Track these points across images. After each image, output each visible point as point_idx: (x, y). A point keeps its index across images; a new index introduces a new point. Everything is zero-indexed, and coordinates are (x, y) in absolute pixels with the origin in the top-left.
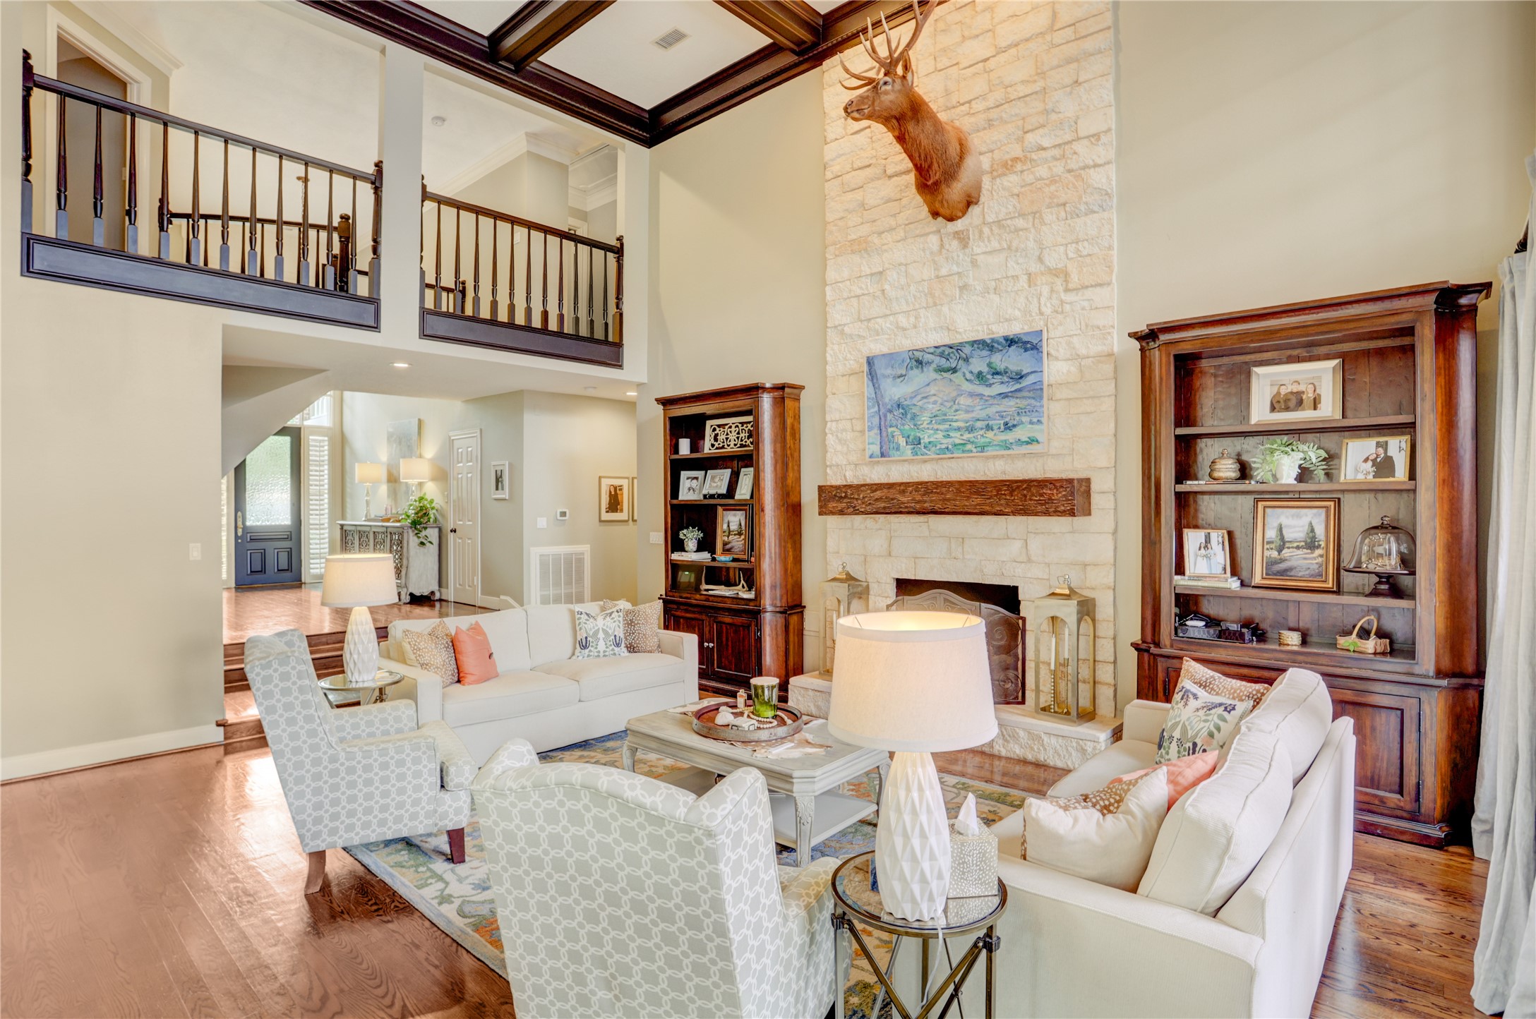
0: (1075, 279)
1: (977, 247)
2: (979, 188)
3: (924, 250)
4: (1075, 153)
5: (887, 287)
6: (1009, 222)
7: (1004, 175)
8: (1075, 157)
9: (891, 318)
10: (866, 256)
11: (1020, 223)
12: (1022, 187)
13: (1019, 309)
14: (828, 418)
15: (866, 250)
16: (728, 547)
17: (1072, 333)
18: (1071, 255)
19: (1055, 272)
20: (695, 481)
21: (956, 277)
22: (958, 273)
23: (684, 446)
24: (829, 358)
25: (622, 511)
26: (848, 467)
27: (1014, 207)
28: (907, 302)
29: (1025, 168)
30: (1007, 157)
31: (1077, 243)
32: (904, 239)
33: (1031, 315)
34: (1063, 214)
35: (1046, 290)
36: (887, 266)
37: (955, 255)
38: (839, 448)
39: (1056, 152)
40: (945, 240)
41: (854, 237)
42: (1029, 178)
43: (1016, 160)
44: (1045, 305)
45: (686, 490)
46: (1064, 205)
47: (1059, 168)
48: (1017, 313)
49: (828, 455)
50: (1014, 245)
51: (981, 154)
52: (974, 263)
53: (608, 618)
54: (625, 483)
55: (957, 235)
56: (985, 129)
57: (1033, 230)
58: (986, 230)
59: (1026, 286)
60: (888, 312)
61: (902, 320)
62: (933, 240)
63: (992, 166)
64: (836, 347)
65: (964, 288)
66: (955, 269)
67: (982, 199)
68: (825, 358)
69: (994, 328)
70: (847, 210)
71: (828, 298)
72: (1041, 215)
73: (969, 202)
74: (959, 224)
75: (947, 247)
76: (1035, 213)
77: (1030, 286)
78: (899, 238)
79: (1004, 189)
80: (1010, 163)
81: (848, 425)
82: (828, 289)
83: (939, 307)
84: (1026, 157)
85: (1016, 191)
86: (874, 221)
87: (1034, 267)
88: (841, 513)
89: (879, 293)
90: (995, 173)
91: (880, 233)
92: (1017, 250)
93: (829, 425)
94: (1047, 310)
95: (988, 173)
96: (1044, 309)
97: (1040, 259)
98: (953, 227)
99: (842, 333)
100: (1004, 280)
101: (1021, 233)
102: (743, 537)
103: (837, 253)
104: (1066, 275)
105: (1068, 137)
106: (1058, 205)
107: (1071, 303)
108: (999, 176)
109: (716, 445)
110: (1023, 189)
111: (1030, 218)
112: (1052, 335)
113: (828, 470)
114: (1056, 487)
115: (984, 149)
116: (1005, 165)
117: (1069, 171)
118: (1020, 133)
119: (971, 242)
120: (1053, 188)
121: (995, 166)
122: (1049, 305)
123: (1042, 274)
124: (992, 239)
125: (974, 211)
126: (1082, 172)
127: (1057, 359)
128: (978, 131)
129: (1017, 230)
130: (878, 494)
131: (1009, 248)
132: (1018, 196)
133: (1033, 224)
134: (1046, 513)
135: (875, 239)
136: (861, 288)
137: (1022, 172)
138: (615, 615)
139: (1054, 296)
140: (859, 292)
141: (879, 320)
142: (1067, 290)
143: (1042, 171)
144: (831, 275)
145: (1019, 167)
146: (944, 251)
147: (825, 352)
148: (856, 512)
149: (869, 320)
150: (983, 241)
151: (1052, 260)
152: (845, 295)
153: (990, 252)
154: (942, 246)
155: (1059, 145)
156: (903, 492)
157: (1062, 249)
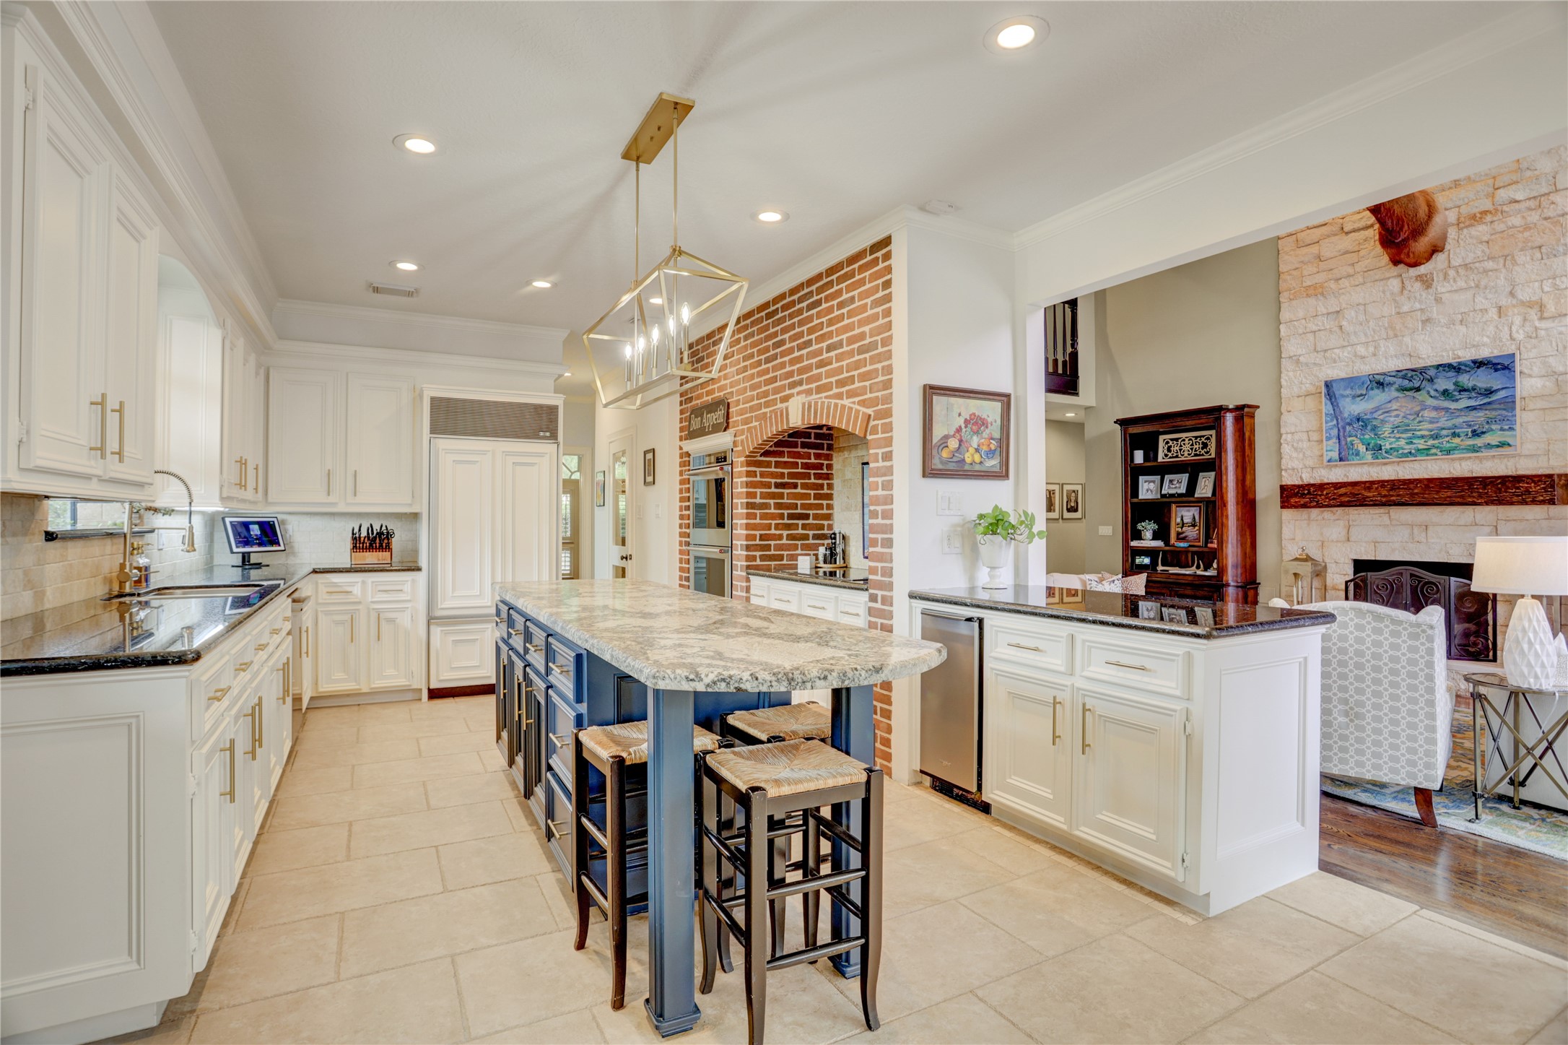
0: (1551, 309)
1: (1441, 287)
2: (1444, 238)
3: (1384, 292)
4: (1553, 203)
5: (1344, 323)
6: (1477, 265)
7: (1471, 225)
8: (1552, 206)
9: (1349, 348)
10: (1321, 298)
11: (1490, 265)
12: (1492, 235)
13: (1488, 337)
14: (1283, 431)
15: (1322, 294)
16: (1182, 536)
17: (1548, 354)
18: (1546, 289)
19: (1530, 305)
20: (1152, 484)
21: (1419, 313)
22: (1421, 309)
23: (1139, 457)
24: (1283, 383)
26: (1304, 470)
27: (1483, 251)
28: (1366, 335)
29: (1495, 219)
30: (1476, 211)
31: (1554, 278)
32: (1364, 283)
33: (1501, 341)
34: (1539, 255)
35: (1518, 320)
36: (1344, 306)
37: (1418, 295)
38: (1295, 455)
39: (1532, 204)
40: (1407, 283)
41: (1309, 283)
42: (1501, 227)
43: (1485, 213)
44: (1517, 332)
45: (1145, 491)
46: (1540, 247)
47: (1534, 217)
48: (1485, 339)
49: (1283, 461)
50: (1483, 283)
51: (1446, 209)
52: (1438, 300)
55: (1419, 278)
56: (1451, 188)
57: (1504, 271)
58: (1452, 273)
59: (1496, 317)
60: (1346, 344)
61: (1361, 350)
62: (1395, 284)
63: (1458, 219)
64: (1291, 374)
65: (1427, 321)
66: (1417, 306)
67: (1447, 247)
68: (1280, 383)
69: (1460, 353)
70: (1302, 262)
71: (1282, 333)
72: (1513, 257)
73: (1435, 250)
74: (1422, 269)
75: (1409, 288)
76: (1506, 256)
77: (1500, 317)
78: (1357, 283)
79: (1471, 237)
80: (1478, 215)
81: (1305, 437)
82: (1282, 327)
83: (1400, 338)
84: (1496, 210)
85: (1485, 239)
86: (1331, 270)
87: (1505, 301)
88: (1305, 506)
89: (1337, 329)
90: (1461, 225)
91: (1337, 280)
92: (1486, 288)
93: (1284, 437)
94: (1520, 336)
95: (1453, 225)
96: (1515, 335)
97: (1512, 294)
98: (1413, 272)
99: (1298, 362)
100: (1471, 314)
101: (1490, 273)
102: (1197, 528)
103: (1291, 297)
104: (1542, 307)
105: (1545, 190)
106: (1532, 248)
107: (1546, 329)
108: (1467, 227)
109: (1170, 455)
110: (1493, 237)
111: (1501, 261)
112: (1525, 356)
113: (1283, 473)
114: (1534, 482)
115: (1449, 206)
116: (1474, 217)
117: (1546, 219)
118: (1491, 190)
119: (1435, 284)
120: (1527, 234)
121: (1462, 219)
122: (1521, 331)
123: (1514, 306)
124: (1458, 279)
125: (1439, 259)
126: (1561, 219)
127: (1530, 376)
128: (1443, 190)
129: (1486, 271)
130: (1342, 491)
131: (1477, 286)
132: (1488, 242)
133: (1505, 265)
134: (1524, 502)
135: (1332, 285)
136: (1317, 325)
137: (1492, 222)
138: (1116, 582)
139: (1527, 324)
140: (1315, 328)
141: (1335, 350)
142: (1542, 318)
143: (1516, 221)
144: (1285, 315)
145: (1489, 218)
146: (1405, 292)
147: (1280, 377)
148: (1319, 506)
149: (1326, 351)
150: (1449, 282)
151: (1523, 294)
152: (1301, 331)
153: (1456, 291)
154: (1403, 288)
155: (1534, 198)
156: (1369, 489)
157: (1537, 284)
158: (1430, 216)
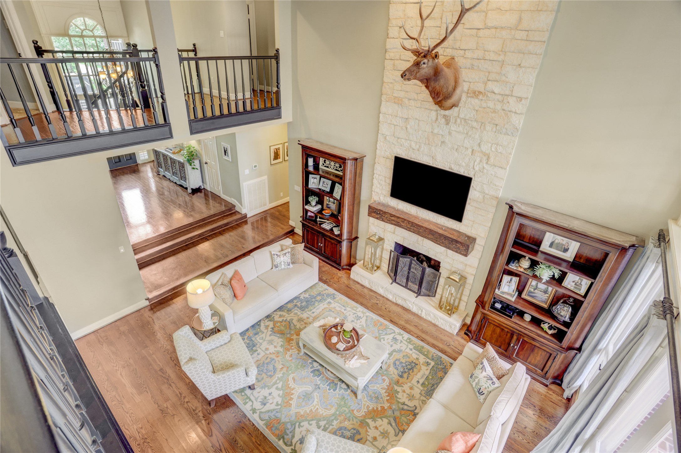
0: (492, 160)
1: (453, 127)
3: (428, 117)
4: (508, 102)
5: (408, 127)
6: (470, 122)
7: (472, 97)
8: (508, 104)
9: (408, 141)
10: (401, 107)
11: (475, 124)
12: (480, 107)
13: (465, 163)
14: (375, 172)
15: (401, 105)
16: (328, 206)
17: (484, 182)
18: (493, 149)
19: (484, 154)
20: (315, 179)
21: (441, 136)
22: (442, 135)
23: (311, 161)
24: (378, 147)
25: (280, 158)
26: (381, 195)
27: (474, 115)
28: (417, 138)
29: (483, 99)
30: (476, 89)
31: (497, 145)
32: (421, 108)
33: (469, 167)
34: (494, 129)
35: (478, 160)
36: (410, 117)
37: (442, 126)
38: (378, 186)
39: (500, 98)
40: (439, 116)
41: (395, 95)
42: (484, 105)
43: (480, 93)
44: (476, 166)
45: (312, 183)
46: (497, 125)
47: (499, 107)
48: (464, 164)
49: (374, 187)
50: (470, 133)
51: (464, 81)
52: (450, 133)
53: (285, 257)
54: (280, 146)
55: (445, 116)
56: (469, 68)
57: (479, 130)
58: (459, 120)
59: (470, 154)
60: (408, 139)
61: (413, 145)
62: (434, 114)
63: (468, 90)
64: (382, 143)
65: (443, 142)
66: (441, 132)
67: (460, 105)
68: (376, 146)
69: (453, 166)
70: (394, 80)
71: (381, 119)
72: (485, 125)
74: (447, 112)
75: (439, 120)
76: (482, 123)
77: (472, 155)
78: (418, 106)
79: (471, 104)
80: (477, 92)
81: (383, 179)
82: (381, 115)
83: (431, 146)
84: (485, 93)
85: (476, 108)
86: (408, 92)
87: (476, 148)
88: (377, 218)
89: (404, 128)
90: (469, 95)
91: (410, 99)
92: (470, 136)
93: (375, 175)
94: (477, 168)
95: (465, 92)
96: (475, 167)
97: (479, 145)
99: (385, 138)
100: (461, 147)
101: (474, 129)
102: (335, 205)
103: (387, 99)
104: (488, 158)
105: (507, 92)
106: (494, 124)
107: (487, 170)
108: (470, 97)
110: (480, 109)
111: (480, 124)
112: (476, 179)
113: (373, 192)
114: (462, 245)
115: (466, 80)
116: (474, 92)
117: (503, 110)
118: (486, 79)
119: (450, 123)
120: (493, 115)
121: (470, 91)
122: (478, 166)
123: (478, 152)
124: (460, 126)
125: (455, 109)
126: (509, 113)
127: (475, 190)
128: (466, 68)
129: (472, 127)
130: (393, 218)
131: (467, 134)
132: (477, 111)
133: (480, 128)
134: (456, 252)
135: (406, 101)
136: (396, 122)
137: (481, 100)
138: (287, 254)
139: (481, 164)
140: (395, 123)
141: (403, 140)
142: (487, 163)
143: (491, 104)
144: (383, 109)
145: (481, 97)
146: (437, 122)
147: (376, 143)
148: (383, 220)
149: (398, 138)
150: (456, 125)
151: (484, 148)
152: (389, 122)
153: (458, 132)
154: (437, 119)
155: (502, 95)
156: (403, 222)
157: (490, 145)
158: (454, 89)
